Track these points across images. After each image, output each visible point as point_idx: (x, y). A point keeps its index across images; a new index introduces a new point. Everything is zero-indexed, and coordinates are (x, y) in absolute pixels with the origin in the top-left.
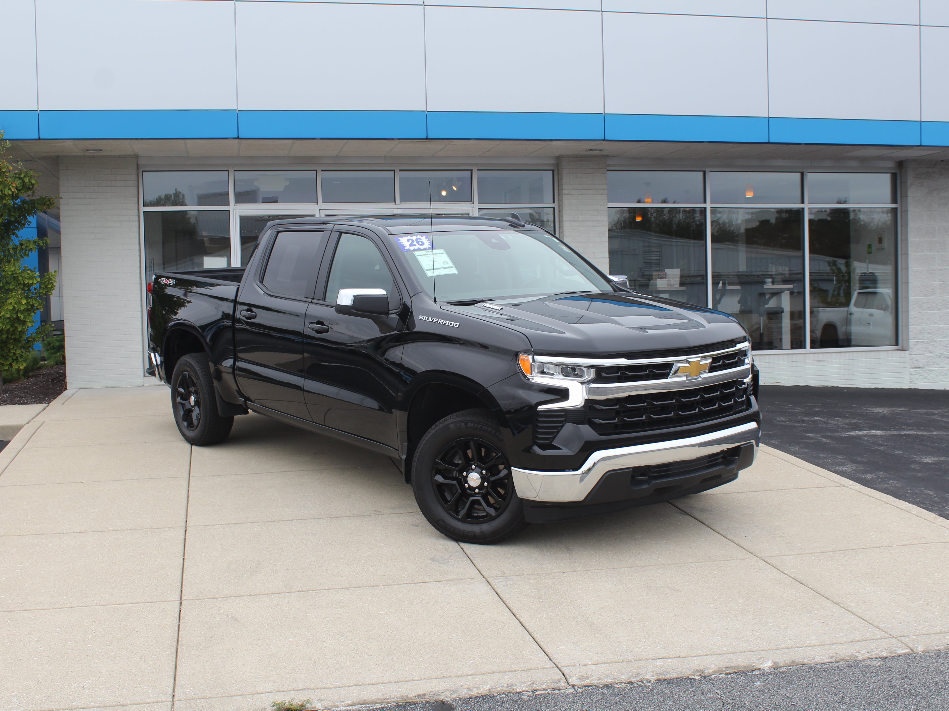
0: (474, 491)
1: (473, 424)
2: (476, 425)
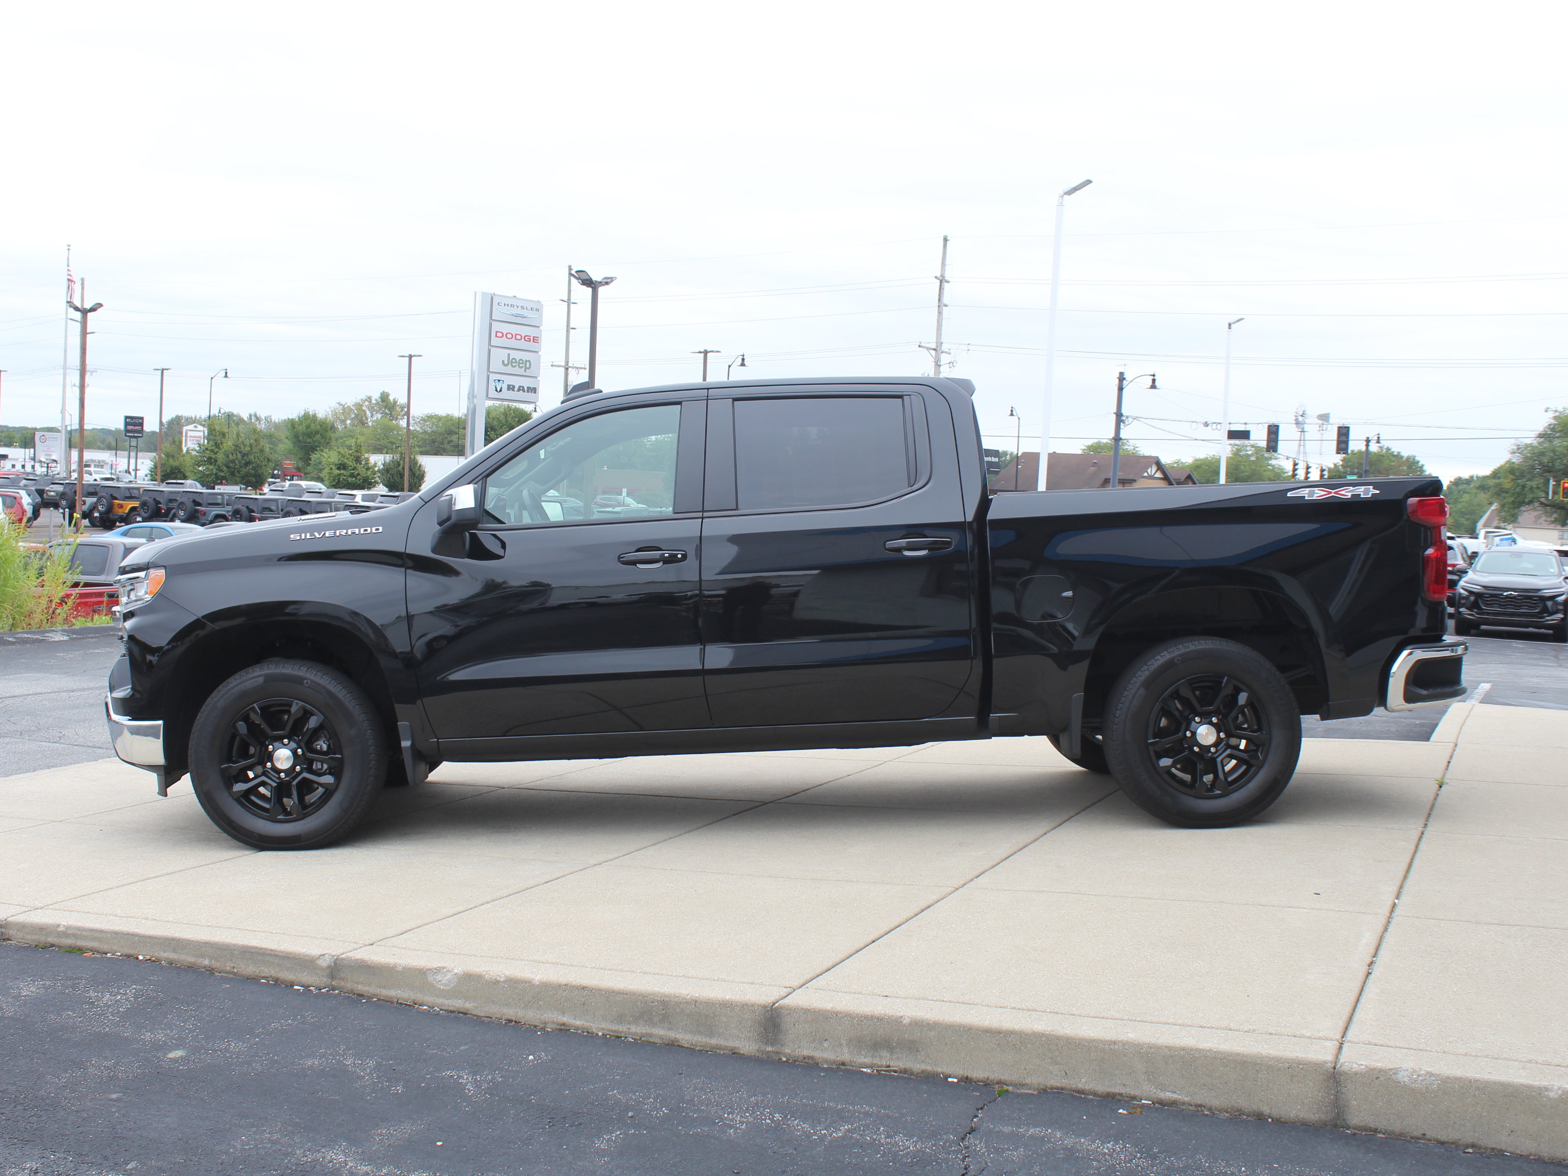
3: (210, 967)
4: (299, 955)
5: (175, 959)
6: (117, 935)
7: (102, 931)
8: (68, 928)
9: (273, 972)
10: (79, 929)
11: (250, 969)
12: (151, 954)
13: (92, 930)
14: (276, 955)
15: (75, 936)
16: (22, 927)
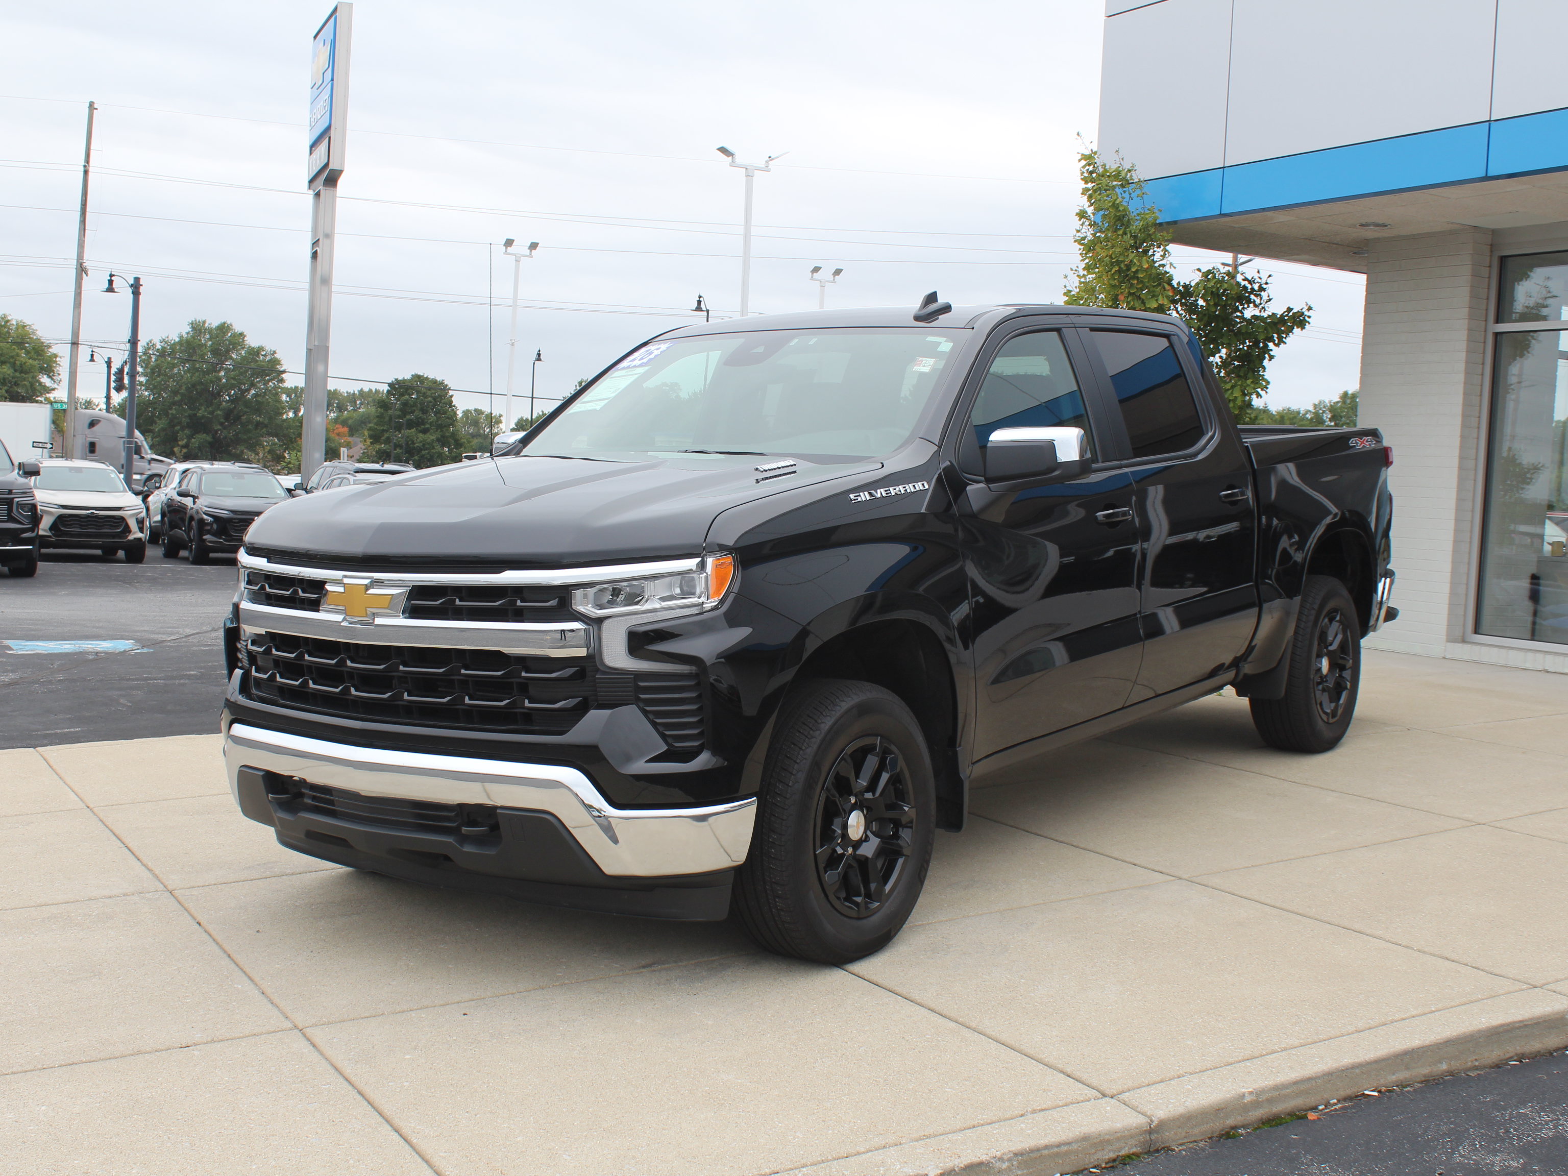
3: (1448, 1072)
4: (1548, 1015)
5: (1406, 1078)
6: (1330, 1076)
7: (1309, 1079)
8: (1259, 1093)
9: (1518, 1048)
10: (1276, 1088)
11: (1493, 1055)
12: (1375, 1084)
13: (1296, 1083)
14: (1526, 1026)
15: (1270, 1101)
16: (1188, 1119)
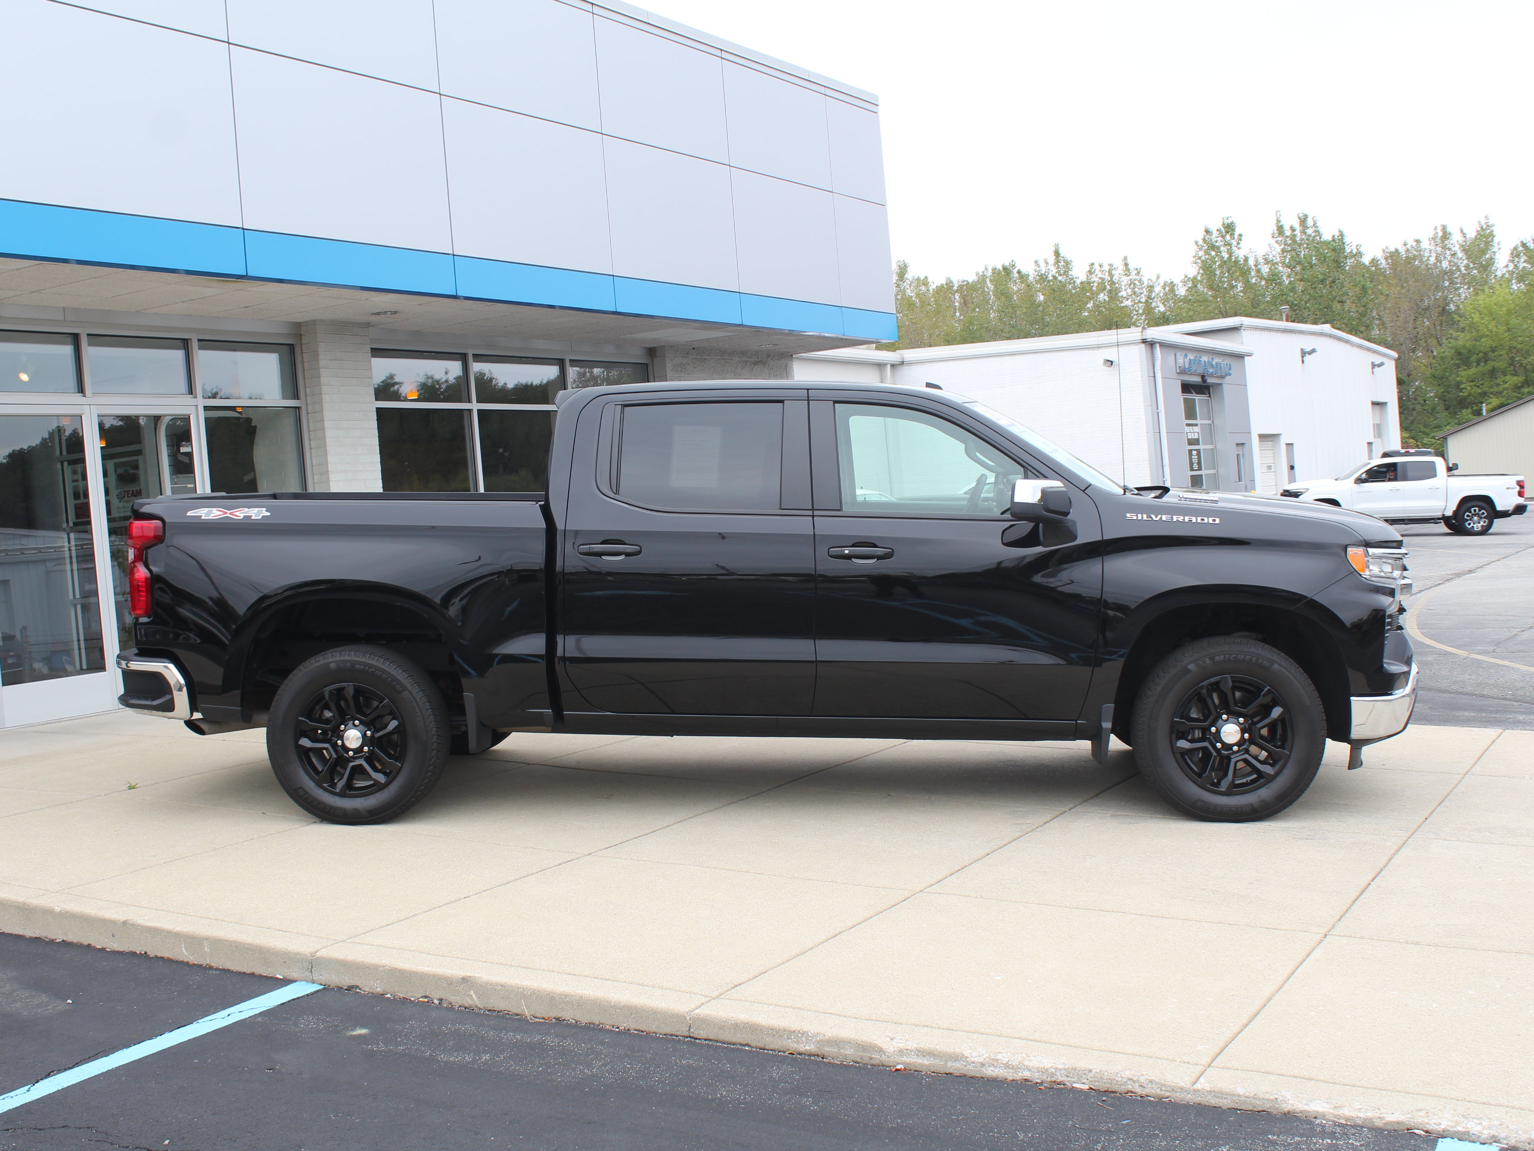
0: (1231, 749)
1: (1222, 657)
2: (1227, 656)
